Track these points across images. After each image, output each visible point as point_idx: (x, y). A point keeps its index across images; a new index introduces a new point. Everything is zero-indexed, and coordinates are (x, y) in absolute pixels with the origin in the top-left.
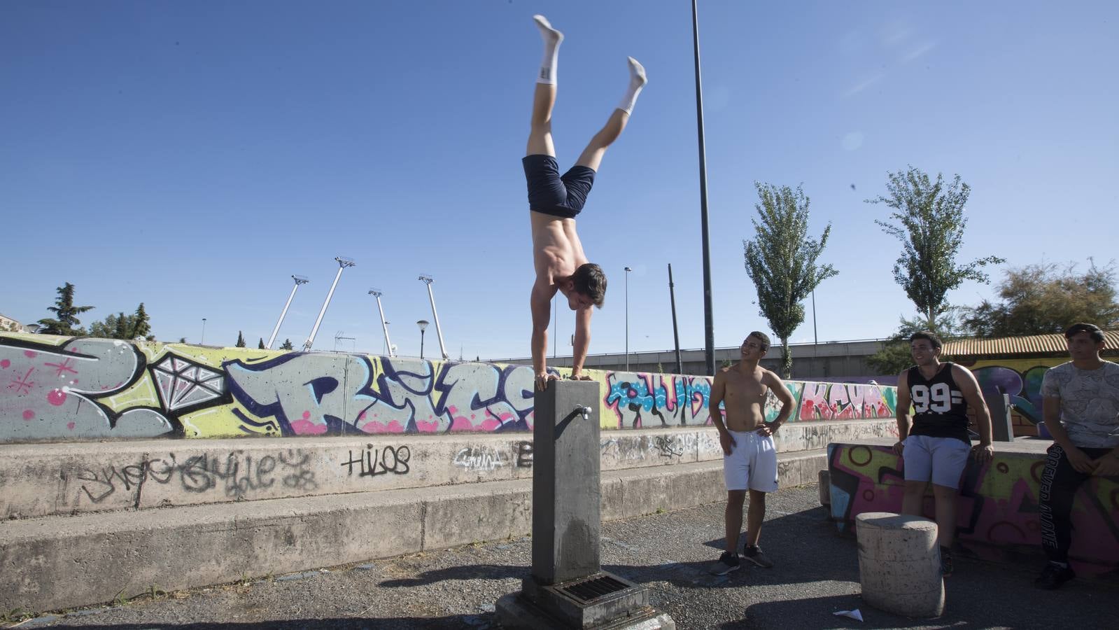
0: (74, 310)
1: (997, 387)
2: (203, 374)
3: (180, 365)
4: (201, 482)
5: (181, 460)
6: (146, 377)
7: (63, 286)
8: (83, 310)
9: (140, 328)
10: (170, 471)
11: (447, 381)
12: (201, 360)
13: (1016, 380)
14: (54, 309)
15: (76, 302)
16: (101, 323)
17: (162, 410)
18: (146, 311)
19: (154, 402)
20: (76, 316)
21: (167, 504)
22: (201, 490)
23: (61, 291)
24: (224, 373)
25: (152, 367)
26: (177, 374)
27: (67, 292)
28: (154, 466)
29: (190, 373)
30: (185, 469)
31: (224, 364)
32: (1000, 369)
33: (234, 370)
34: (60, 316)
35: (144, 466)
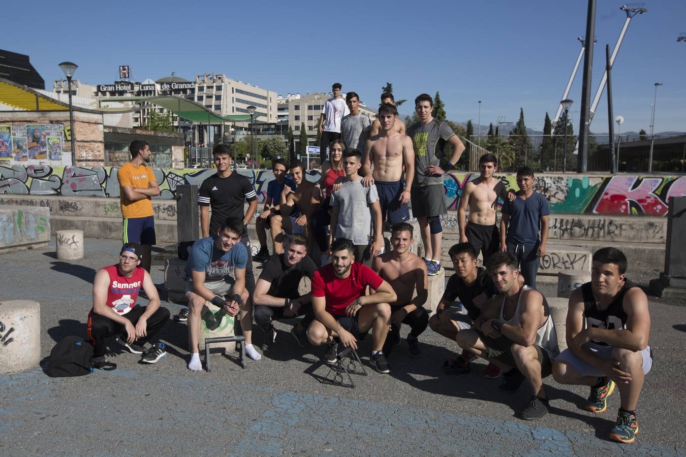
2: (179, 179)
3: (173, 176)
4: (172, 214)
5: (166, 206)
6: (166, 180)
7: (386, 86)
8: (400, 103)
10: (164, 209)
11: (261, 179)
12: (178, 174)
17: (170, 190)
19: (168, 188)
21: (165, 219)
22: (172, 216)
24: (184, 178)
25: (167, 176)
26: (173, 179)
27: (388, 88)
28: (161, 207)
29: (175, 179)
30: (167, 209)
31: (184, 175)
33: (187, 177)
35: (159, 207)
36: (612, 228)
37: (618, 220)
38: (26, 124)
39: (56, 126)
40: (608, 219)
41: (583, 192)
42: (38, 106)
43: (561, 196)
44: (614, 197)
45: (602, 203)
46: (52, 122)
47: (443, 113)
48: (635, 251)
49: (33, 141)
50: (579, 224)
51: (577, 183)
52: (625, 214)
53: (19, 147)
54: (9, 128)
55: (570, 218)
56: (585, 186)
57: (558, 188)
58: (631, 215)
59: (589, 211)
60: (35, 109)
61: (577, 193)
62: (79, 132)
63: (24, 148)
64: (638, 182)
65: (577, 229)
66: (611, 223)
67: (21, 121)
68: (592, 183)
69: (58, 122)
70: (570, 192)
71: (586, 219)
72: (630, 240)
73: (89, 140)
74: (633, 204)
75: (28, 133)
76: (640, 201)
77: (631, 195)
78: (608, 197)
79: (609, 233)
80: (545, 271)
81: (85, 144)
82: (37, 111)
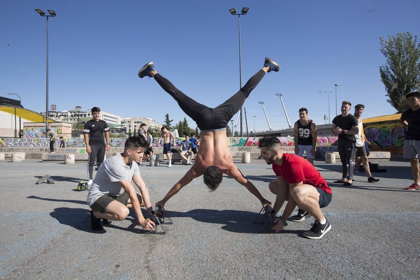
0: (169, 122)
1: (372, 135)
7: (166, 115)
8: (172, 121)
9: (185, 125)
13: (377, 132)
14: (165, 122)
15: (170, 119)
16: (178, 124)
18: (186, 120)
20: (170, 123)
23: (166, 116)
27: (167, 116)
32: (373, 128)
34: (167, 124)
36: (250, 149)
37: (251, 147)
38: (40, 127)
39: (54, 128)
40: (249, 147)
41: (243, 141)
42: (44, 121)
43: (238, 142)
44: (250, 142)
45: (247, 144)
46: (52, 127)
47: (187, 125)
48: (255, 153)
49: (43, 134)
50: (243, 148)
51: (242, 139)
52: (252, 146)
53: (37, 136)
54: (33, 129)
55: (241, 147)
56: (243, 140)
57: (238, 140)
58: (254, 146)
59: (245, 145)
60: (43, 122)
61: (242, 141)
62: (63, 130)
63: (39, 136)
64: (254, 138)
65: (242, 149)
66: (250, 148)
67: (38, 126)
68: (245, 139)
69: (55, 127)
70: (240, 141)
71: (244, 147)
72: (254, 151)
73: (66, 133)
74: (254, 143)
75: (41, 131)
76: (255, 143)
77: (253, 142)
78: (248, 142)
79: (249, 150)
80: (238, 156)
81: (65, 135)
82: (44, 123)
